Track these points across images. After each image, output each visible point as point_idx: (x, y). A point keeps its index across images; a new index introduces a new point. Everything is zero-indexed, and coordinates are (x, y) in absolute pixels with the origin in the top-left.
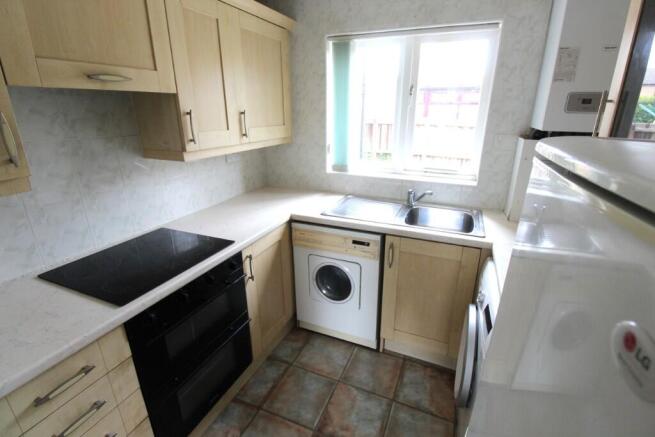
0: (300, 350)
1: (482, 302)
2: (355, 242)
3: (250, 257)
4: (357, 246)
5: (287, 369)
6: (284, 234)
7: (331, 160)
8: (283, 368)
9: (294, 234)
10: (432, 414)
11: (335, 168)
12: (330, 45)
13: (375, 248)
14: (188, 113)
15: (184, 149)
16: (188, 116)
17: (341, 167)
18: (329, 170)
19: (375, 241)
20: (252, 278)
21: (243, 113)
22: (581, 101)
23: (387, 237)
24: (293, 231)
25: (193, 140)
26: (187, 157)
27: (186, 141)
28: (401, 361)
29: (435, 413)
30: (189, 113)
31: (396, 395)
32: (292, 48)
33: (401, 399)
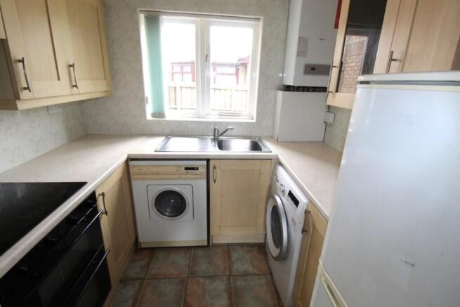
0: (149, 264)
1: (283, 191)
2: (186, 169)
3: (103, 194)
4: (189, 171)
5: (141, 284)
6: (124, 173)
7: (149, 109)
8: (137, 285)
9: (131, 171)
10: (256, 274)
11: (154, 115)
12: (142, 17)
13: (203, 170)
14: (19, 61)
15: (18, 98)
16: (21, 64)
17: (159, 114)
18: (149, 117)
19: (202, 166)
20: (106, 213)
21: (73, 66)
22: (310, 69)
23: (211, 161)
24: (131, 167)
25: (28, 88)
26: (21, 105)
27: (19, 89)
28: (226, 248)
29: (258, 273)
30: (22, 61)
31: (231, 272)
32: (106, 15)
33: (235, 273)
